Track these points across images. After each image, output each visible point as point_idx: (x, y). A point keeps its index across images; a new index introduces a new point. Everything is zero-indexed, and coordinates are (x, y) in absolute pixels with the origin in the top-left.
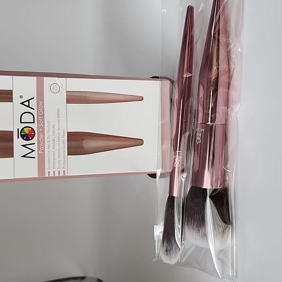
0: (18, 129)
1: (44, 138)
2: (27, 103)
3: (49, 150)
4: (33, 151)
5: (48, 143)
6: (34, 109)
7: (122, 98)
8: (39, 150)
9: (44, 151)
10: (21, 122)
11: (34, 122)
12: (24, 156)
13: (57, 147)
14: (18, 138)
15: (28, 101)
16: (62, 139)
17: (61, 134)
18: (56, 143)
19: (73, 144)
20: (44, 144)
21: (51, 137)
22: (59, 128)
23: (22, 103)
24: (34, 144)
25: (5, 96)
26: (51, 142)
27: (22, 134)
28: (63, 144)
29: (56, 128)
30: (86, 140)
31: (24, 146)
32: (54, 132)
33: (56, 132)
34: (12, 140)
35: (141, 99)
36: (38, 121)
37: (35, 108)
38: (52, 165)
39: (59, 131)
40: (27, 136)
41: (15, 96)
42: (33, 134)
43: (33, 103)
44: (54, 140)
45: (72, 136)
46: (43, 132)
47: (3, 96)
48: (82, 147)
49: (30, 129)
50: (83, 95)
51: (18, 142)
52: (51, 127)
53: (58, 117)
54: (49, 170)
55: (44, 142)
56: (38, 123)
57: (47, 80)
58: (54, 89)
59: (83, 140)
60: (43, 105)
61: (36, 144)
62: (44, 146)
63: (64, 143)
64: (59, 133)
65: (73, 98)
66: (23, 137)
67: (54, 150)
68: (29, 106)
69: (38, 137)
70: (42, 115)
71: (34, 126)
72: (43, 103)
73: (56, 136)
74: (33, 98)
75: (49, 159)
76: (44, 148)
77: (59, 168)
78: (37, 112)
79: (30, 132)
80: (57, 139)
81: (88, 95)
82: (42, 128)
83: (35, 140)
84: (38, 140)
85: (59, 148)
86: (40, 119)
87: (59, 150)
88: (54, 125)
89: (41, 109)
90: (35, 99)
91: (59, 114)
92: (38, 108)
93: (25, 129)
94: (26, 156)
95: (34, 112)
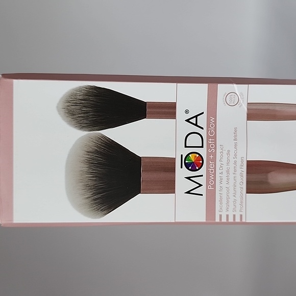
0: (182, 155)
1: (215, 168)
2: (193, 121)
3: (221, 185)
4: (201, 185)
5: (221, 175)
6: (202, 128)
8: (208, 184)
9: (214, 186)
10: (186, 147)
11: (202, 147)
12: (188, 192)
13: (232, 181)
14: (182, 167)
15: (196, 117)
16: (239, 171)
17: (239, 163)
18: (231, 176)
19: (256, 177)
20: (215, 177)
21: (225, 167)
22: (235, 155)
23: (188, 121)
24: (202, 176)
25: (167, 110)
26: (225, 174)
27: (187, 162)
28: (240, 176)
30: (272, 173)
31: (189, 178)
32: (228, 160)
33: (232, 161)
34: (173, 170)
36: (208, 144)
38: (224, 206)
39: (235, 159)
40: (193, 165)
41: (179, 111)
42: (201, 162)
43: (202, 120)
44: (228, 172)
46: (214, 160)
47: (163, 110)
48: (267, 183)
49: (198, 155)
50: (271, 108)
51: (181, 173)
52: (225, 152)
53: (235, 140)
54: (221, 213)
55: (215, 174)
56: (208, 148)
57: (222, 88)
58: (231, 100)
59: (268, 172)
60: (215, 123)
61: (205, 176)
62: (215, 180)
63: (242, 176)
64: (235, 162)
65: (257, 113)
66: (187, 166)
67: (227, 186)
68: (196, 125)
69: (208, 167)
70: (213, 137)
71: (203, 152)
72: (215, 120)
73: (232, 165)
74: (203, 113)
75: (221, 198)
76: (215, 182)
77: (234, 210)
78: (207, 133)
79: (197, 159)
80: (232, 170)
81: (278, 108)
82: (212, 155)
83: (203, 171)
84: (208, 171)
85: (235, 183)
86: (210, 142)
87: (235, 186)
88: (229, 151)
89: (212, 129)
90: (205, 114)
91: (236, 136)
92: (208, 127)
93: (190, 155)
94: (191, 192)
95: (203, 133)
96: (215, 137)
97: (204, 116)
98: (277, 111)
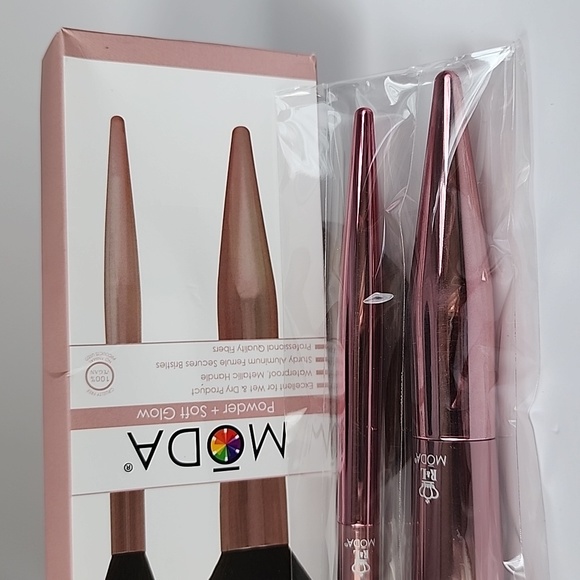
0: (215, 470)
1: (236, 402)
2: (146, 452)
3: (266, 388)
4: (268, 428)
5: (248, 390)
6: (161, 432)
7: (117, 181)
8: (265, 414)
9: (268, 401)
10: (198, 464)
11: (197, 430)
12: (282, 450)
13: (258, 368)
14: (238, 468)
15: (138, 448)
16: (239, 355)
17: (224, 356)
18: (249, 369)
19: (249, 324)
20: (251, 401)
21: (233, 383)
22: (211, 363)
23: (146, 464)
24: (251, 426)
25: (127, 511)
26: (247, 382)
27: (226, 459)
28: (250, 351)
29: (208, 370)
30: (240, 289)
31: (256, 452)
32: (219, 377)
33: (220, 369)
34: (243, 485)
35: (118, 123)
36: (192, 419)
37: (157, 428)
38: (300, 379)
39: (218, 363)
40: (231, 445)
41: (127, 484)
42: (225, 430)
44: (241, 376)
45: (230, 329)
46: (220, 404)
47: (127, 517)
48: (258, 300)
49: (214, 438)
50: (114, 296)
51: (249, 468)
52: (207, 384)
53: (181, 366)
54: (315, 386)
55: (246, 402)
56: (197, 419)
57: (78, 399)
58: (101, 379)
59: (238, 298)
60: (148, 408)
61: (251, 421)
62: (257, 401)
63: (247, 349)
64: (223, 363)
65: (125, 325)
66: (234, 457)
67: (266, 375)
68: (154, 446)
69: (234, 416)
70: (176, 410)
71: (207, 428)
72: (143, 408)
73: (230, 369)
74: (130, 434)
75: (289, 386)
76: (262, 400)
77: (308, 360)
78: (169, 422)
79: (221, 438)
80: (239, 369)
81: (114, 282)
82: (211, 409)
83: (242, 426)
84: (243, 416)
85: (260, 361)
86: (188, 414)
87: (266, 361)
88: (203, 377)
89: (160, 413)
90: (132, 429)
91: (173, 365)
92: (156, 421)
93: (214, 453)
94: (281, 445)
95: (169, 430)
96: (177, 406)
97: (136, 431)
98: (120, 284)
